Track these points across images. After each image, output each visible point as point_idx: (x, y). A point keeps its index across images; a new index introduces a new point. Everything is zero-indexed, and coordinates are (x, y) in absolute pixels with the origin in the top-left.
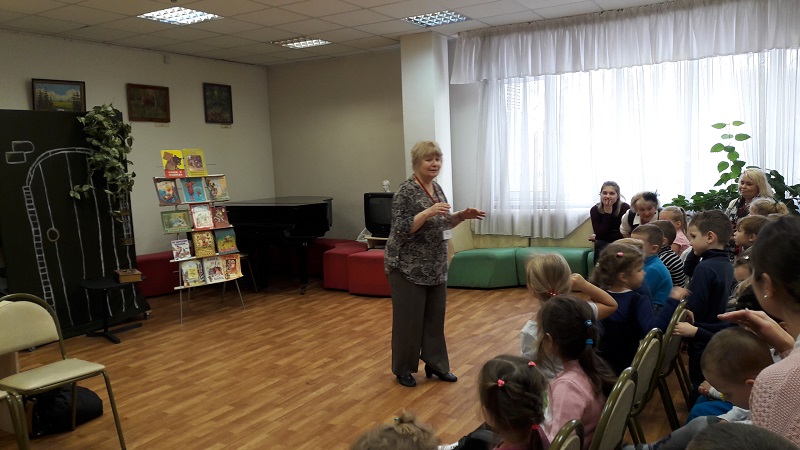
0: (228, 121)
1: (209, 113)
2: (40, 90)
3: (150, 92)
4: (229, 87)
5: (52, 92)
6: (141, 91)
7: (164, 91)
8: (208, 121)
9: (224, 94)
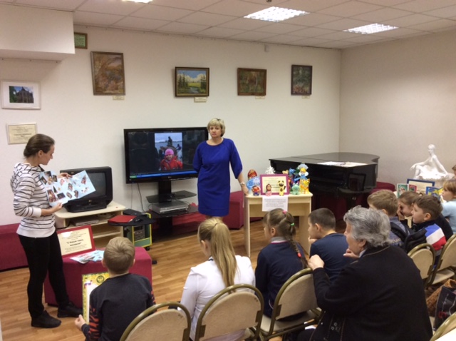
0: (308, 93)
1: (294, 87)
2: (181, 75)
3: (253, 73)
4: (310, 67)
5: (188, 76)
6: (247, 73)
7: (263, 73)
8: (293, 93)
9: (307, 72)
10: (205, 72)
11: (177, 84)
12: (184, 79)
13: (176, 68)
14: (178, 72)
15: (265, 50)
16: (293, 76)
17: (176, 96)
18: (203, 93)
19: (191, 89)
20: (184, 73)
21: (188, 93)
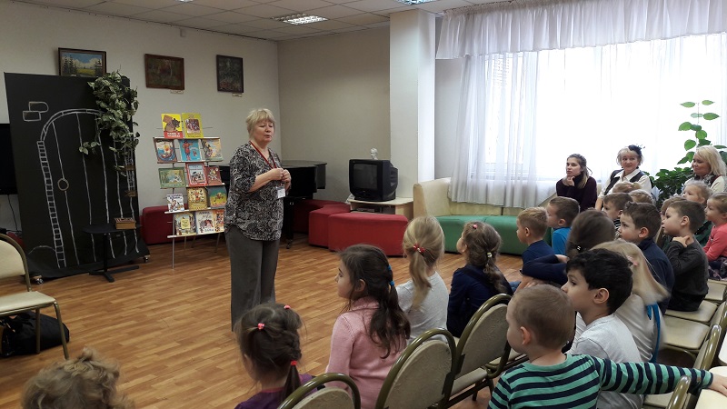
0: (239, 90)
1: (221, 82)
2: (66, 58)
3: (166, 62)
4: (240, 60)
5: (77, 60)
6: (158, 60)
7: (179, 62)
8: (219, 90)
9: (236, 65)
10: (100, 56)
11: (62, 70)
12: (71, 64)
13: (60, 49)
14: (63, 54)
15: (181, 35)
16: (218, 69)
20: (71, 56)
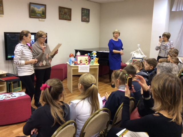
0: (88, 21)
1: (83, 18)
2: (32, 6)
3: (66, 10)
4: (89, 10)
5: (36, 8)
6: (63, 9)
7: (70, 10)
8: (82, 21)
9: (88, 12)
10: (44, 6)
11: (31, 11)
12: (34, 9)
13: (30, 3)
14: (31, 5)
16: (82, 13)
17: (30, 17)
18: (43, 17)
19: (38, 14)
20: (34, 6)
21: (36, 16)
